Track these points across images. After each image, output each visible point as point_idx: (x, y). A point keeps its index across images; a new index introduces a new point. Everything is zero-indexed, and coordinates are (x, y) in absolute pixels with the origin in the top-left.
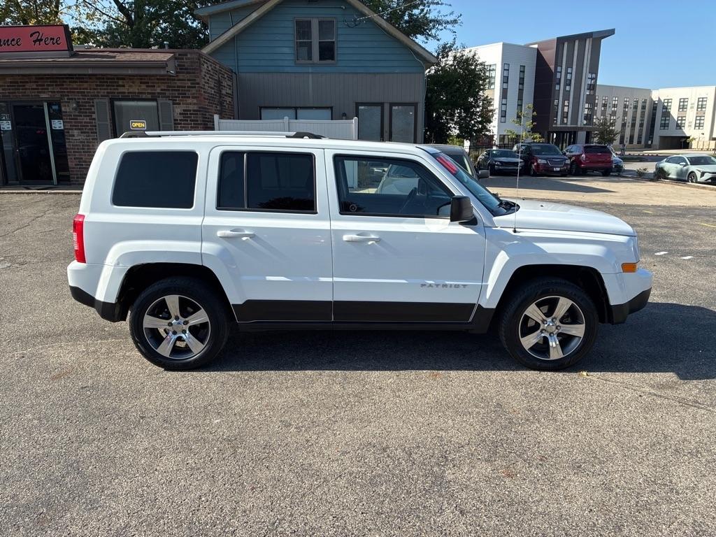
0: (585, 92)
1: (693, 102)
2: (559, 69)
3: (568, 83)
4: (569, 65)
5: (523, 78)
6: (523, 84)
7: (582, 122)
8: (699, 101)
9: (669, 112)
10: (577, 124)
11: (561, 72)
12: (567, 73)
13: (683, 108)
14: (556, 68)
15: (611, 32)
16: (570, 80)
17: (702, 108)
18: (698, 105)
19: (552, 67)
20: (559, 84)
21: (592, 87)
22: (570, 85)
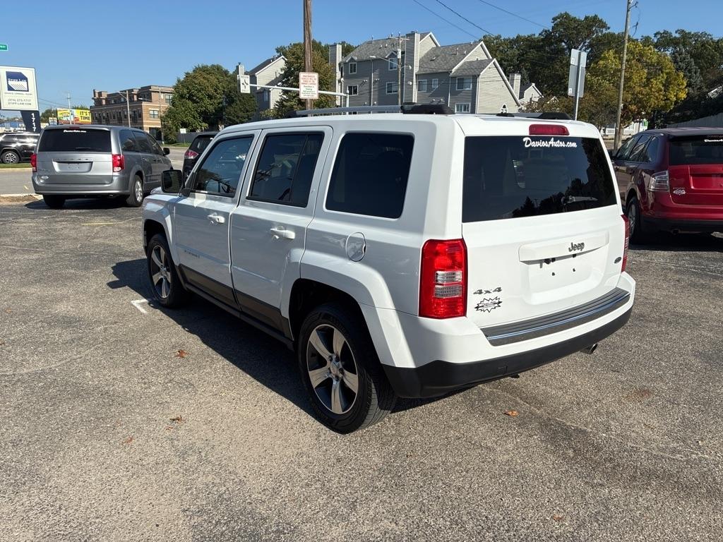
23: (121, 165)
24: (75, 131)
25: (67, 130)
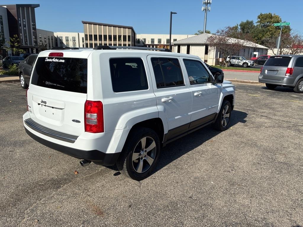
0: (32, 31)
1: (70, 38)
2: (19, 19)
3: (25, 26)
4: (24, 18)
5: (2, 22)
6: (2, 25)
7: (34, 44)
8: (73, 38)
9: (63, 42)
10: (32, 45)
11: (20, 21)
12: (23, 21)
13: (67, 41)
14: (18, 19)
15: (38, 6)
16: (25, 25)
17: (74, 41)
18: (73, 40)
19: (16, 18)
20: (21, 26)
21: (35, 29)
22: (25, 27)
23: (291, 73)
24: (279, 57)
25: (276, 57)
